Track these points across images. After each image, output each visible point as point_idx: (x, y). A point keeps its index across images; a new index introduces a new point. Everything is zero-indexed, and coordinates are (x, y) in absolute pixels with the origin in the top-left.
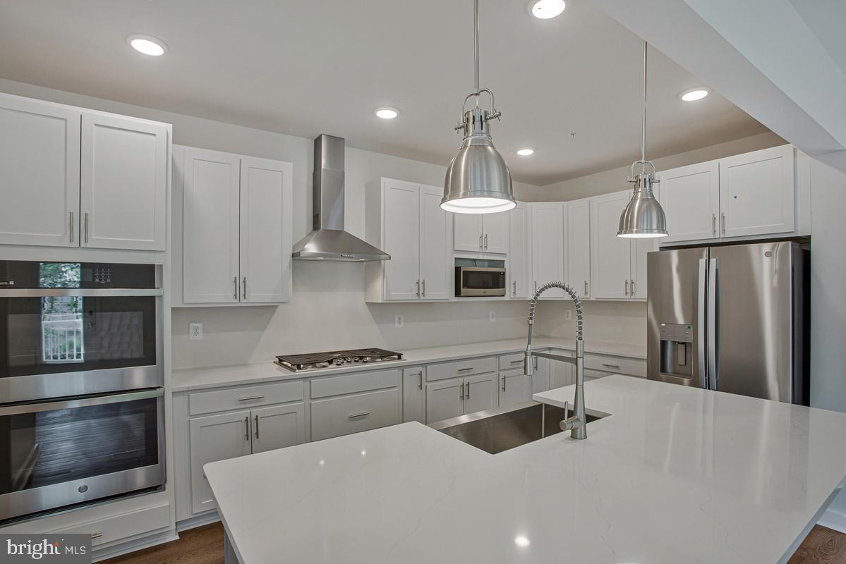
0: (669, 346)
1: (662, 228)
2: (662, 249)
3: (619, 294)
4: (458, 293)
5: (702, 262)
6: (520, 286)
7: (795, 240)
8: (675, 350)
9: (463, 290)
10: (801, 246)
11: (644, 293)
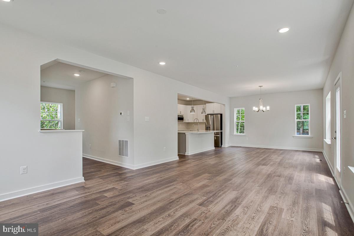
1: (205, 113)
2: (207, 114)
3: (202, 121)
6: (186, 120)
10: (221, 115)
11: (205, 121)
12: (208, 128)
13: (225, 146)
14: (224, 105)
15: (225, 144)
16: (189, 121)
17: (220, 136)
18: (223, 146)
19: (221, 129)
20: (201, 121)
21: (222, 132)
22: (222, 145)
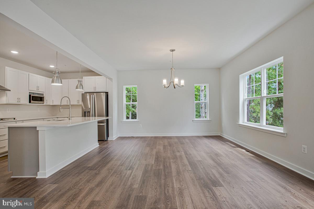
0: (86, 113)
1: (83, 89)
2: (85, 93)
4: (30, 102)
5: (92, 96)
6: (48, 101)
7: (105, 92)
8: (87, 113)
9: (32, 101)
10: (107, 94)
11: (81, 103)
12: (86, 114)
13: (113, 138)
14: (111, 79)
15: (113, 136)
16: (55, 104)
17: (105, 124)
18: (109, 139)
19: (107, 115)
20: (74, 102)
21: (108, 119)
22: (108, 137)
